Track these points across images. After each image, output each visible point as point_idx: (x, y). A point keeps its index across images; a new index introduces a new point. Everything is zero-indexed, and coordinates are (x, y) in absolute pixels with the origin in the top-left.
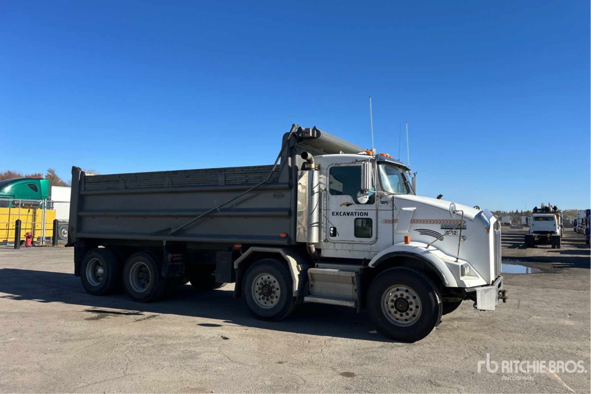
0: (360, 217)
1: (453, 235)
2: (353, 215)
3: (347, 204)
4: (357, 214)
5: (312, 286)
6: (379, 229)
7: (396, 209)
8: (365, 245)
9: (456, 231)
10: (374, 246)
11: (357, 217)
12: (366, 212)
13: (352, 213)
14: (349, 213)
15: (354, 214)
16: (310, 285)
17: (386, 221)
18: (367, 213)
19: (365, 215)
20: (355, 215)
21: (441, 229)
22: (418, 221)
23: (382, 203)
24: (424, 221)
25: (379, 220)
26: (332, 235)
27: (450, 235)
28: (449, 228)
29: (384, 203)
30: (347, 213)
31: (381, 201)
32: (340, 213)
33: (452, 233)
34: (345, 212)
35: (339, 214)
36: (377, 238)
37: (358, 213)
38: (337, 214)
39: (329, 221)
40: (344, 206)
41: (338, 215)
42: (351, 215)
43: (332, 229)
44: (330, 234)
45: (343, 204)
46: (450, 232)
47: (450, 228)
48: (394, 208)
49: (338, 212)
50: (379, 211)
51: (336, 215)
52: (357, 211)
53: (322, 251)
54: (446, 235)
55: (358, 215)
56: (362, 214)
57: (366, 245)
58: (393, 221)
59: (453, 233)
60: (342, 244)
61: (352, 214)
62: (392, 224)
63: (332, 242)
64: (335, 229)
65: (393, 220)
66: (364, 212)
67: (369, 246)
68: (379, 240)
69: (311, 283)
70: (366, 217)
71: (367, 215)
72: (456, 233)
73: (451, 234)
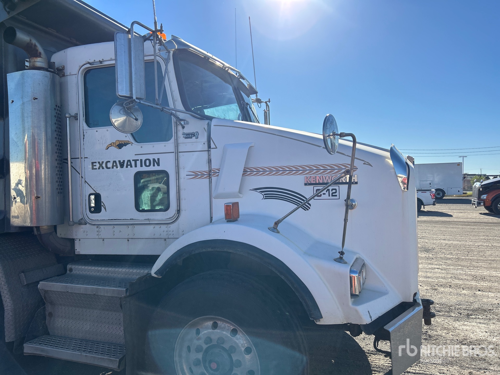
0: (144, 169)
1: (331, 197)
2: (131, 167)
3: (118, 143)
4: (138, 163)
5: (51, 314)
6: (182, 192)
7: (216, 148)
8: (157, 227)
9: (337, 188)
10: (173, 227)
11: (139, 169)
12: (156, 157)
13: (129, 161)
14: (124, 161)
15: (133, 163)
16: (47, 313)
17: (196, 175)
18: (158, 159)
19: (154, 165)
20: (136, 166)
21: (306, 184)
22: (258, 171)
23: (186, 138)
24: (271, 171)
25: (183, 174)
26: (93, 209)
27: (323, 197)
28: (321, 182)
29: (191, 138)
30: (119, 161)
31: (184, 134)
32: (107, 162)
33: (327, 193)
34: (115, 162)
35: (104, 165)
36: (179, 211)
37: (141, 160)
38: (101, 165)
39: (85, 181)
40: (114, 149)
41: (103, 168)
42: (127, 167)
43: (93, 197)
44: (90, 207)
45: (111, 145)
46: (324, 192)
47: (323, 184)
48: (212, 146)
49: (103, 162)
50: (180, 154)
51: (99, 168)
52: (139, 157)
53: (77, 242)
54: (316, 198)
55: (141, 166)
56: (148, 162)
57: (159, 226)
58: (210, 174)
59: (331, 192)
60: (112, 227)
61: (129, 164)
62: (207, 180)
63: (94, 225)
64: (98, 197)
65: (210, 171)
66: (151, 157)
67: (164, 227)
68: (183, 213)
69: (49, 308)
70: (156, 168)
71: (158, 165)
72: (337, 194)
73: (326, 196)
